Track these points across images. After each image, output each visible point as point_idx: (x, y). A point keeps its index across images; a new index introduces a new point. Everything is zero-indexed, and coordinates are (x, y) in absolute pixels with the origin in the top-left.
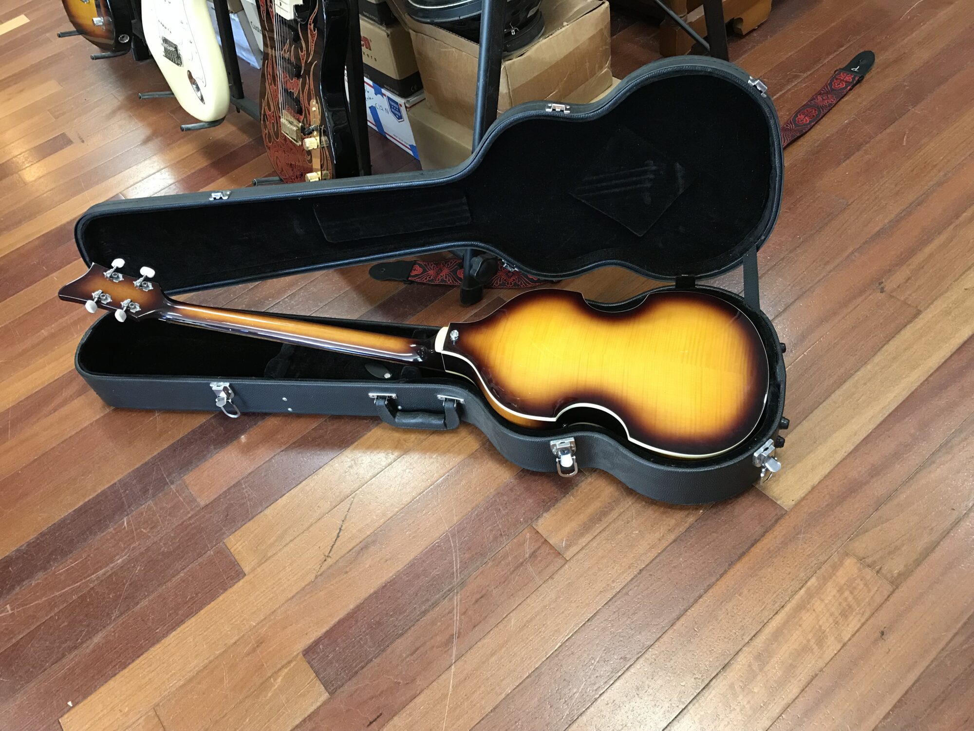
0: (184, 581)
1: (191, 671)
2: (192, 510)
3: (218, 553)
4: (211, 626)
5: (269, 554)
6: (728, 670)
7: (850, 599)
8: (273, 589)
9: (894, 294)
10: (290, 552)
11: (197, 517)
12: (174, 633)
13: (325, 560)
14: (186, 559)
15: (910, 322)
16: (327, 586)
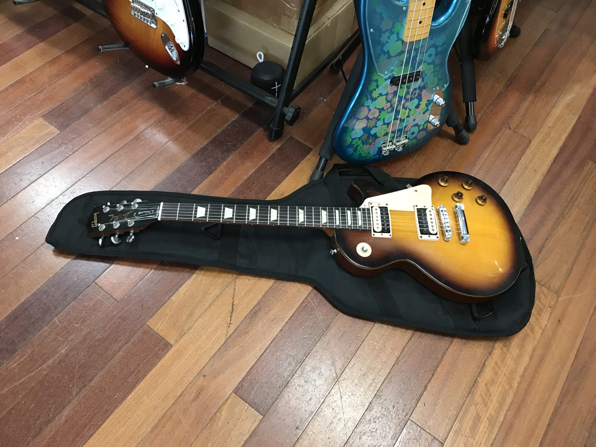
1: (154, 420)
2: (111, 304)
3: (144, 333)
4: (158, 386)
5: (186, 329)
9: (516, 130)
10: (201, 325)
11: (118, 309)
12: (130, 396)
13: (229, 327)
16: (236, 344)
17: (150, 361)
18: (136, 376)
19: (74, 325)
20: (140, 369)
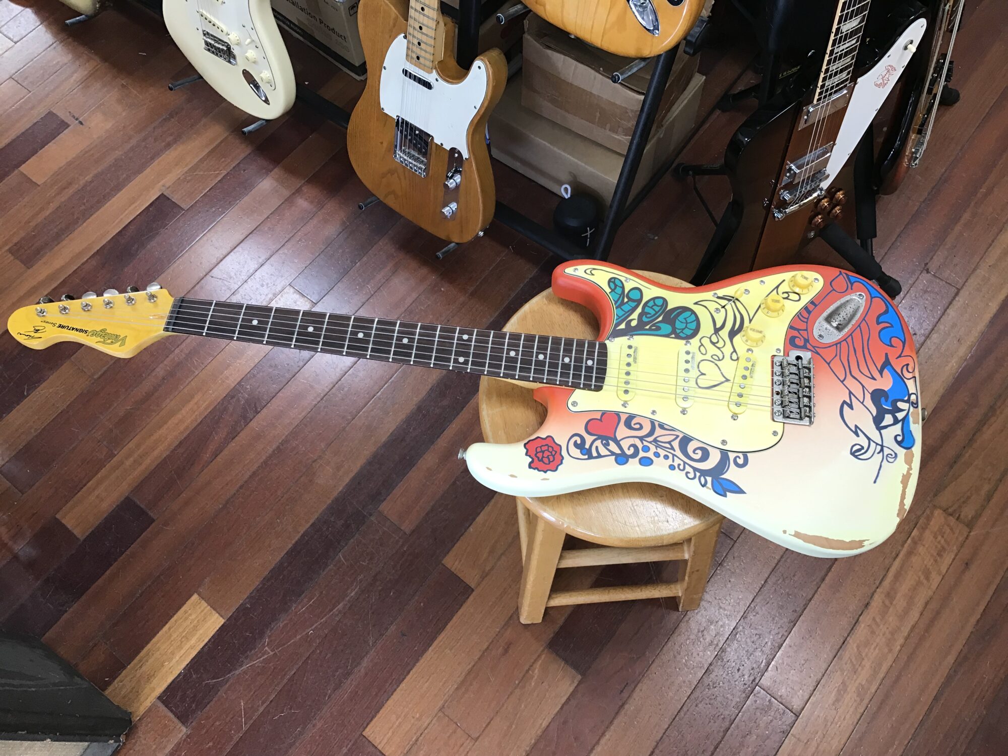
1: (459, 677)
6: (869, 607)
7: (942, 541)
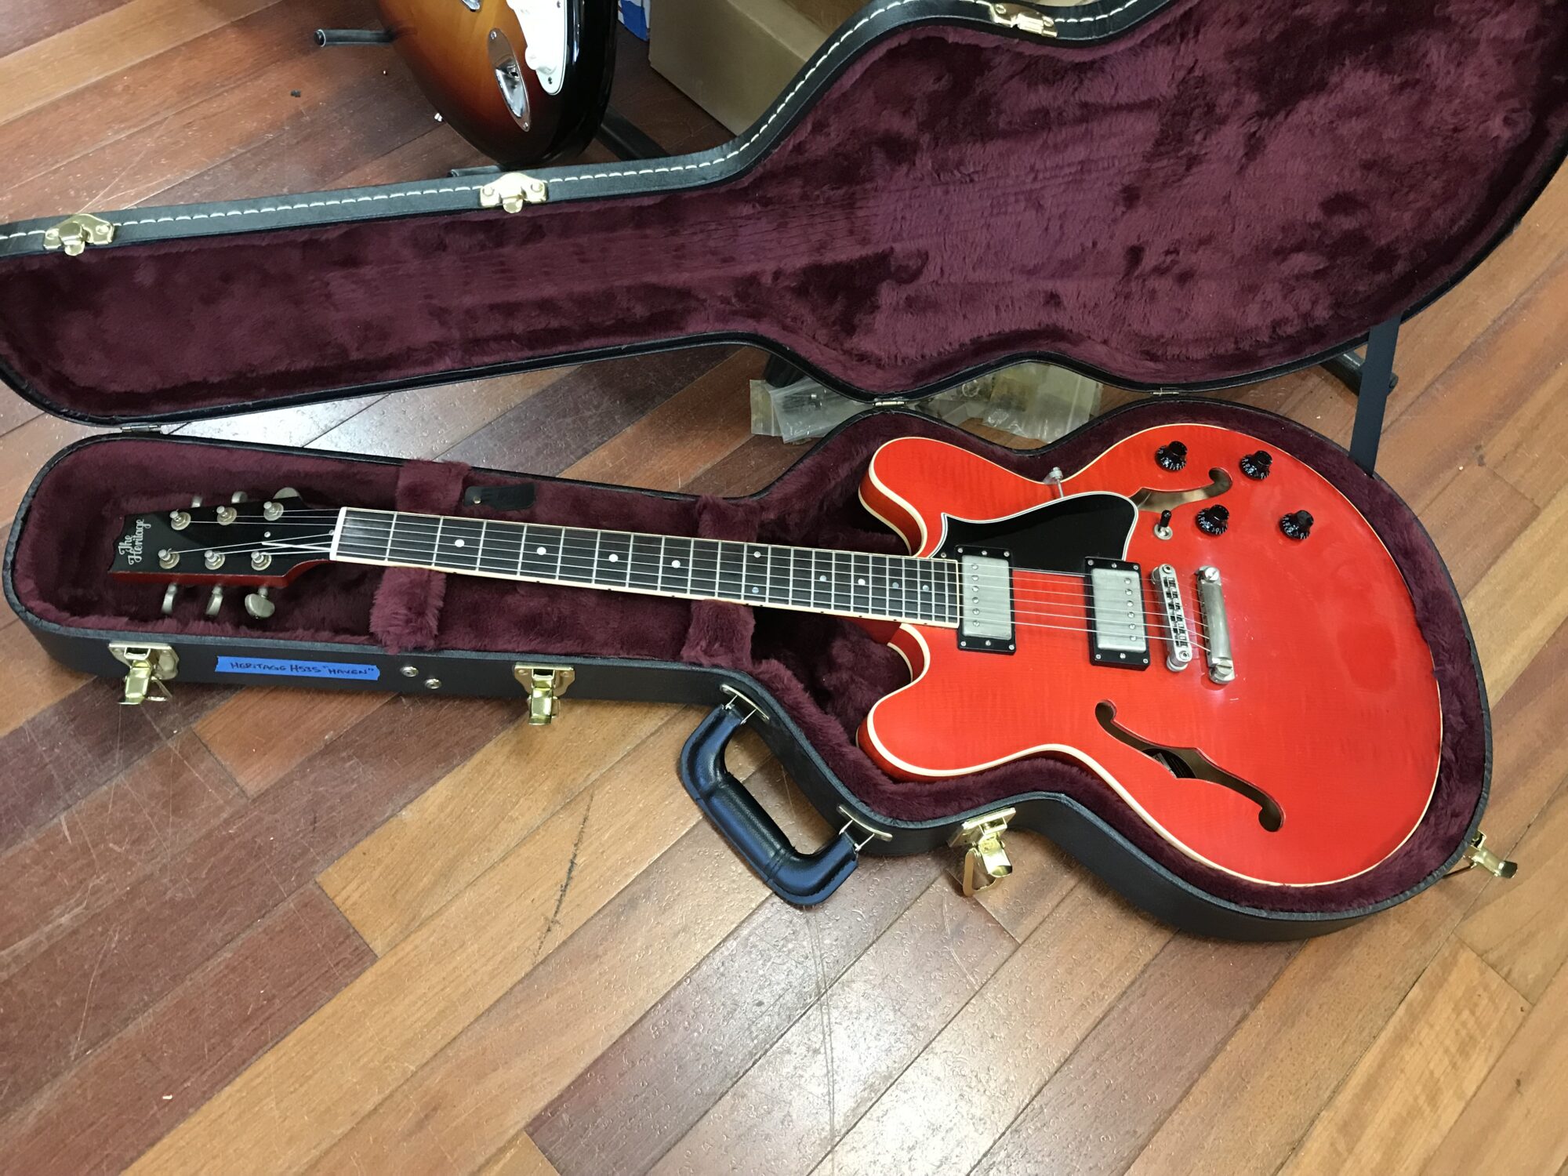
0: (234, 969)
2: (228, 802)
3: (306, 905)
4: (315, 1072)
5: (425, 913)
8: (442, 990)
9: (1498, 471)
10: (470, 909)
11: (244, 821)
12: (227, 1089)
13: (549, 930)
14: (231, 919)
15: (1525, 526)
16: (559, 986)
17: (304, 993)
18: (257, 1032)
19: (111, 845)
20: (271, 1011)
